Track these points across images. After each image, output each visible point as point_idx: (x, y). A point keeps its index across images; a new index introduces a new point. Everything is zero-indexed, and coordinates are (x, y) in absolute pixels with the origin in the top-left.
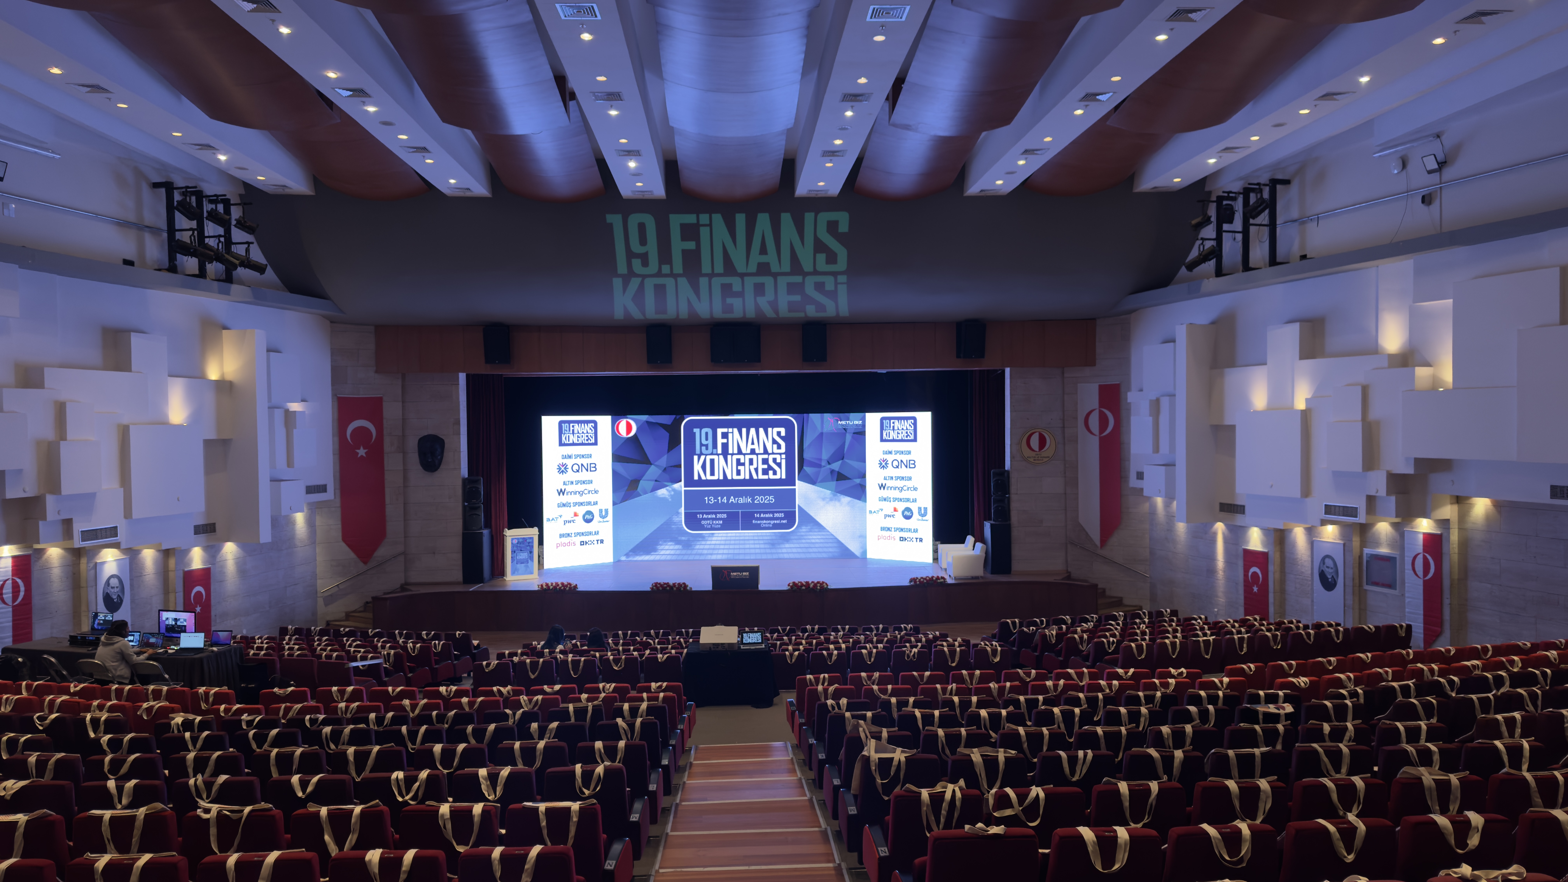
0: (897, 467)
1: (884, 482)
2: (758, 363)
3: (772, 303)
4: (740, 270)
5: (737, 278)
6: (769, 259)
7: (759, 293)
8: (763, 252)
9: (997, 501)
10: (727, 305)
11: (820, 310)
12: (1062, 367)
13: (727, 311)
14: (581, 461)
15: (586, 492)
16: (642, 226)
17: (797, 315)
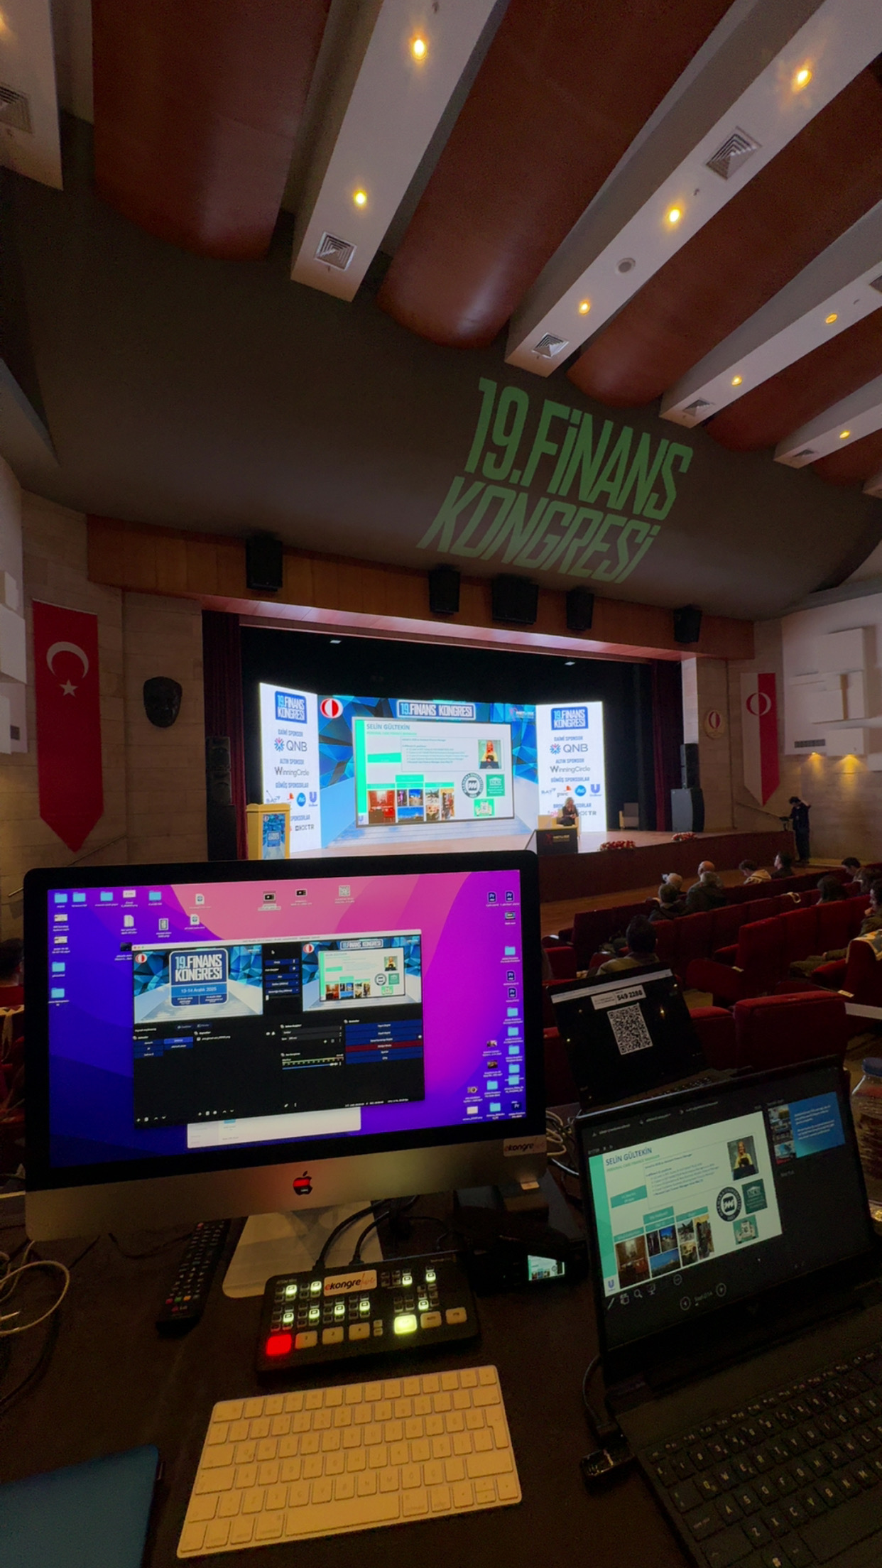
0: (569, 751)
1: (556, 765)
2: (532, 624)
3: (581, 551)
4: (583, 495)
5: (574, 507)
6: (613, 488)
7: (580, 534)
8: (612, 478)
9: (689, 770)
10: (541, 546)
11: (609, 570)
12: (726, 660)
13: (534, 554)
14: (293, 738)
15: (299, 772)
16: (513, 407)
17: (585, 573)
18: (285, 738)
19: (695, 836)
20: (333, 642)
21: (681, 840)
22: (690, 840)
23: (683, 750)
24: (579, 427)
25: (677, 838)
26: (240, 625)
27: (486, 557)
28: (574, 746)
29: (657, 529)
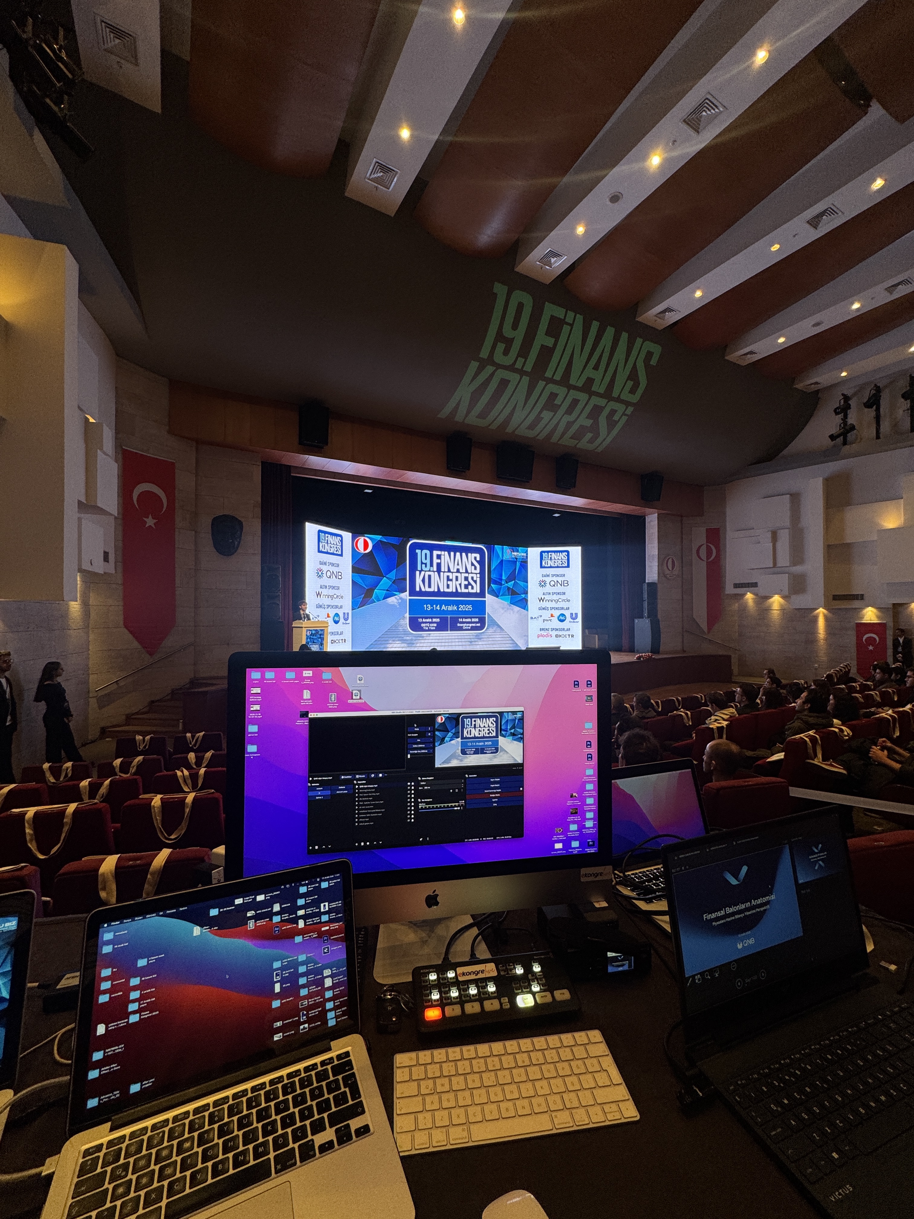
1: (543, 597)
2: (528, 482)
3: (569, 424)
4: (572, 382)
5: (565, 390)
6: (597, 376)
7: (570, 410)
8: (596, 368)
9: (649, 604)
10: (538, 419)
11: (591, 441)
12: (682, 516)
13: (531, 427)
14: (332, 569)
15: (335, 596)
16: (520, 307)
17: (573, 443)
18: (325, 568)
19: (653, 657)
20: (366, 491)
21: (642, 659)
22: (649, 659)
23: (645, 587)
24: (572, 325)
25: (639, 658)
26: (292, 474)
27: (494, 427)
28: (557, 581)
29: (630, 410)
